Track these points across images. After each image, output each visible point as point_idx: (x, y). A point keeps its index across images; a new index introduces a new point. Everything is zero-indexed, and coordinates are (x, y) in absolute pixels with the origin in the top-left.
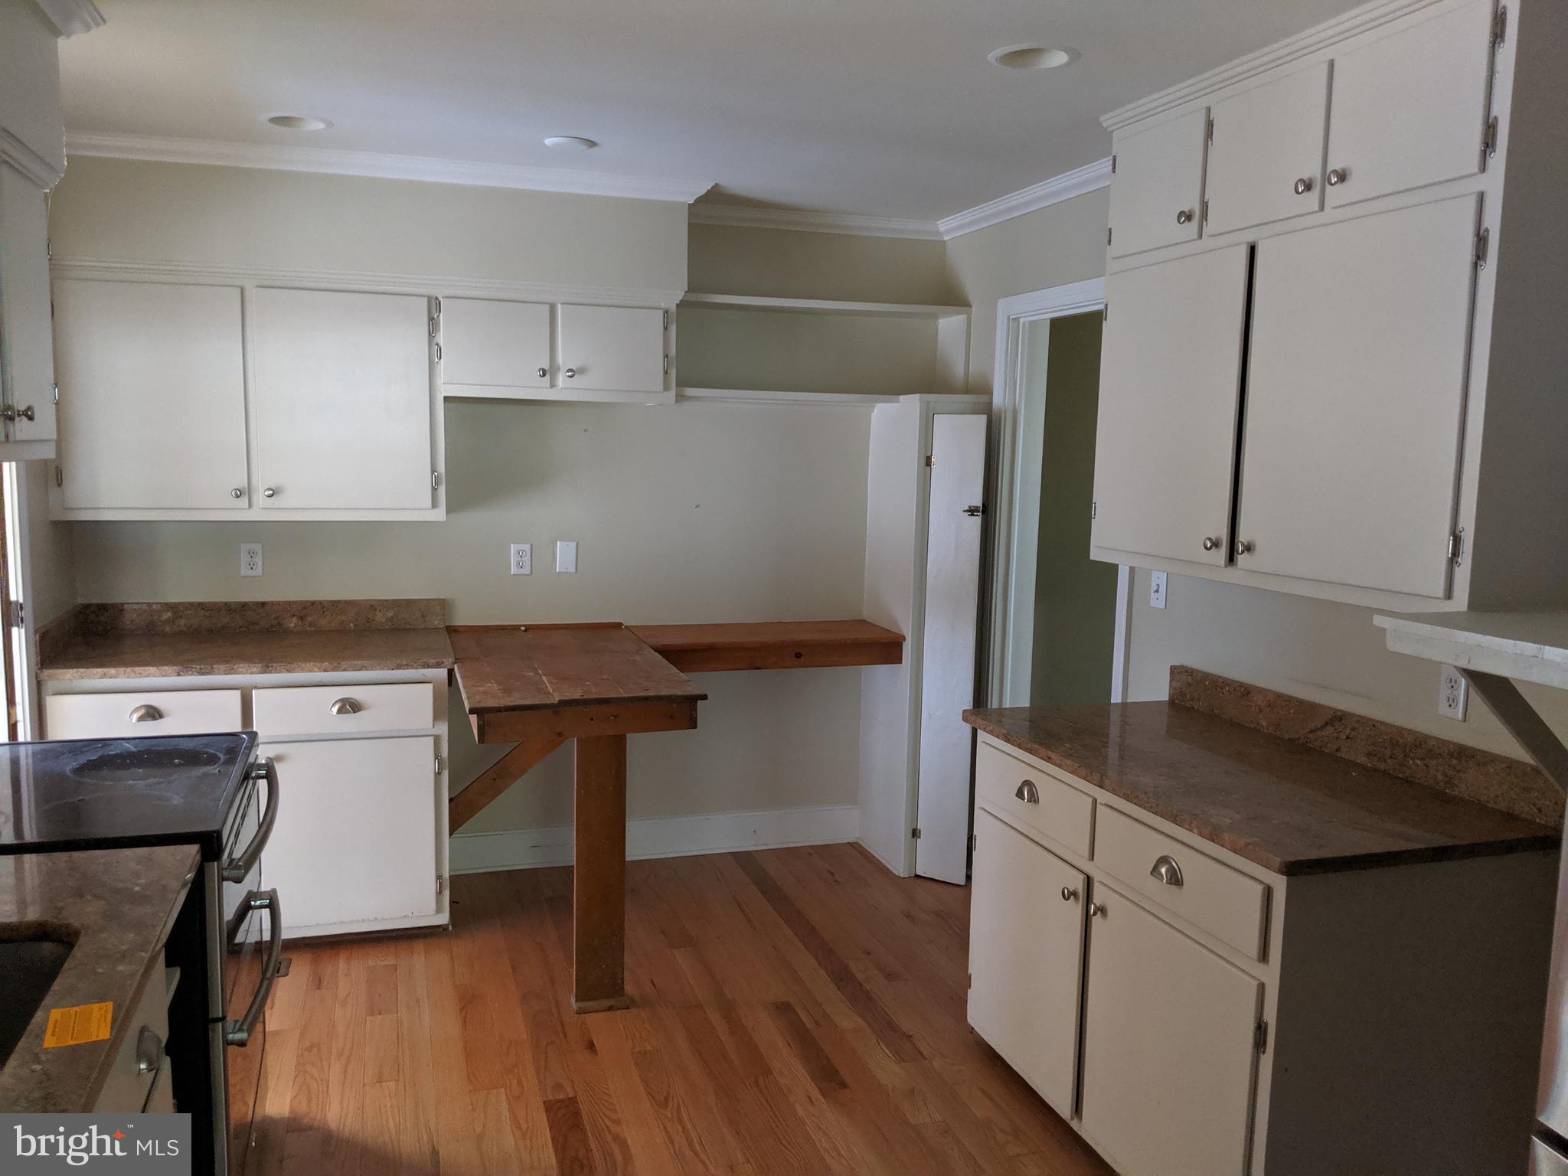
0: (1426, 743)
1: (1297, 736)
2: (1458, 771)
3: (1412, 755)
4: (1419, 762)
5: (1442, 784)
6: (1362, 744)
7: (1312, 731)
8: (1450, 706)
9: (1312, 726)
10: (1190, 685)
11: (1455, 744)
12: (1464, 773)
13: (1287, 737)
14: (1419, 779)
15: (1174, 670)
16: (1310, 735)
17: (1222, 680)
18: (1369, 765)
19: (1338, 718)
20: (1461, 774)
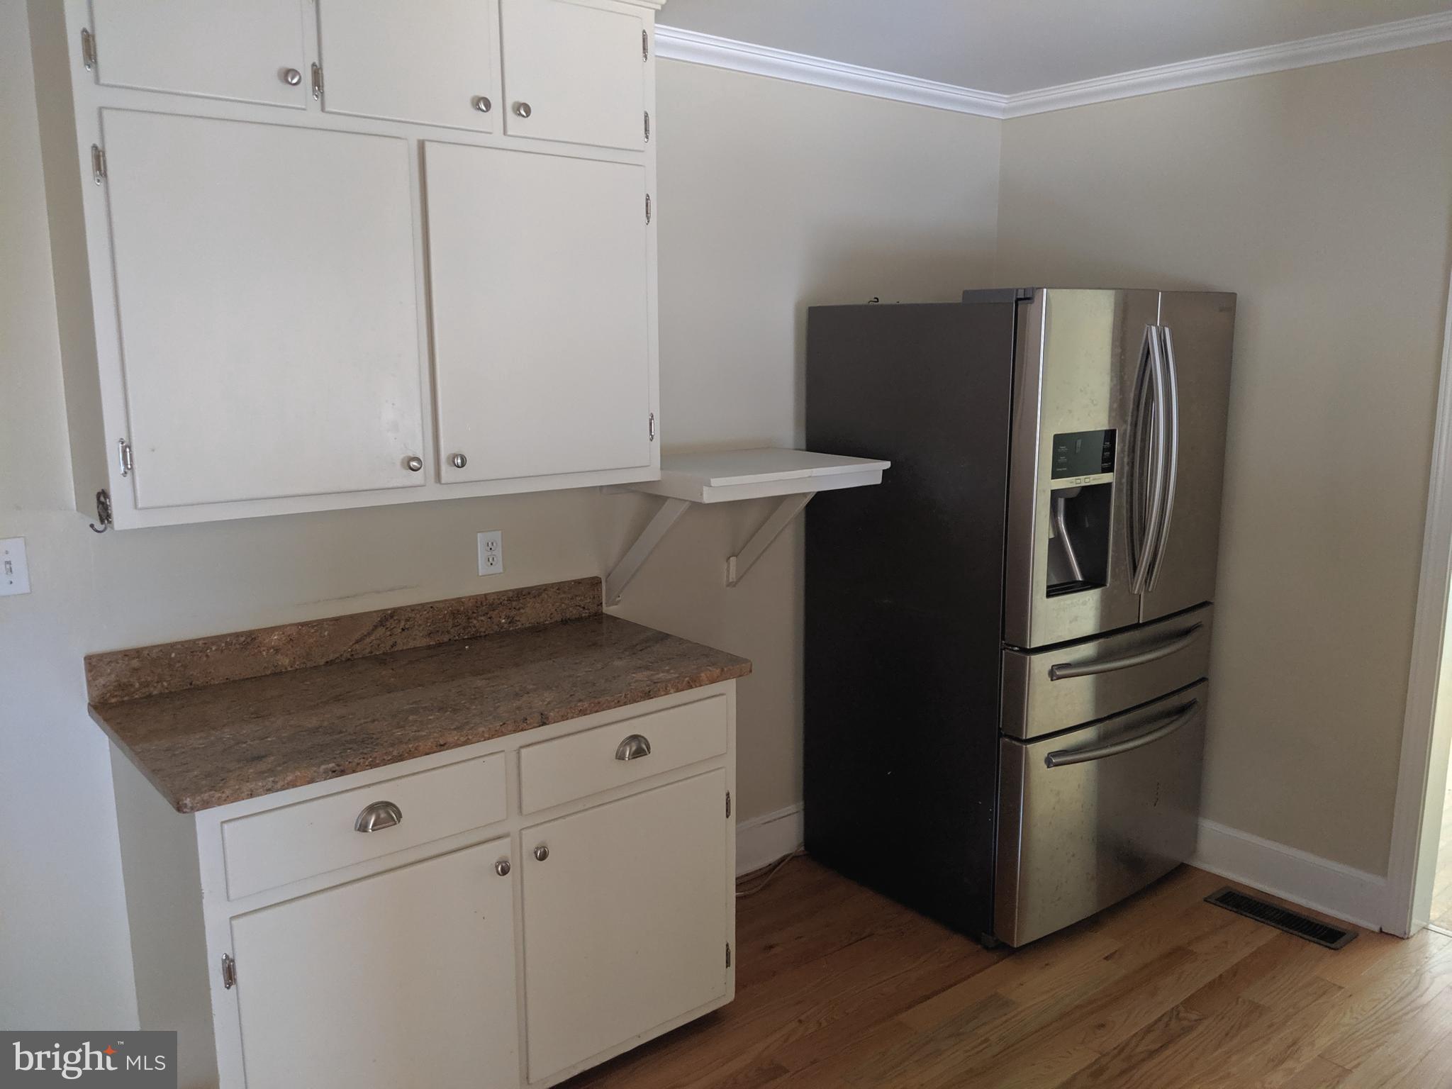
0: (486, 599)
1: (337, 655)
2: (519, 609)
3: (475, 615)
4: (482, 618)
5: (506, 626)
6: (421, 628)
7: (357, 642)
8: (491, 564)
9: (357, 636)
10: (135, 670)
11: (513, 591)
12: (523, 609)
13: (322, 662)
14: (485, 632)
15: (94, 664)
16: (357, 646)
17: (201, 642)
18: (431, 643)
19: (387, 618)
20: (522, 611)
